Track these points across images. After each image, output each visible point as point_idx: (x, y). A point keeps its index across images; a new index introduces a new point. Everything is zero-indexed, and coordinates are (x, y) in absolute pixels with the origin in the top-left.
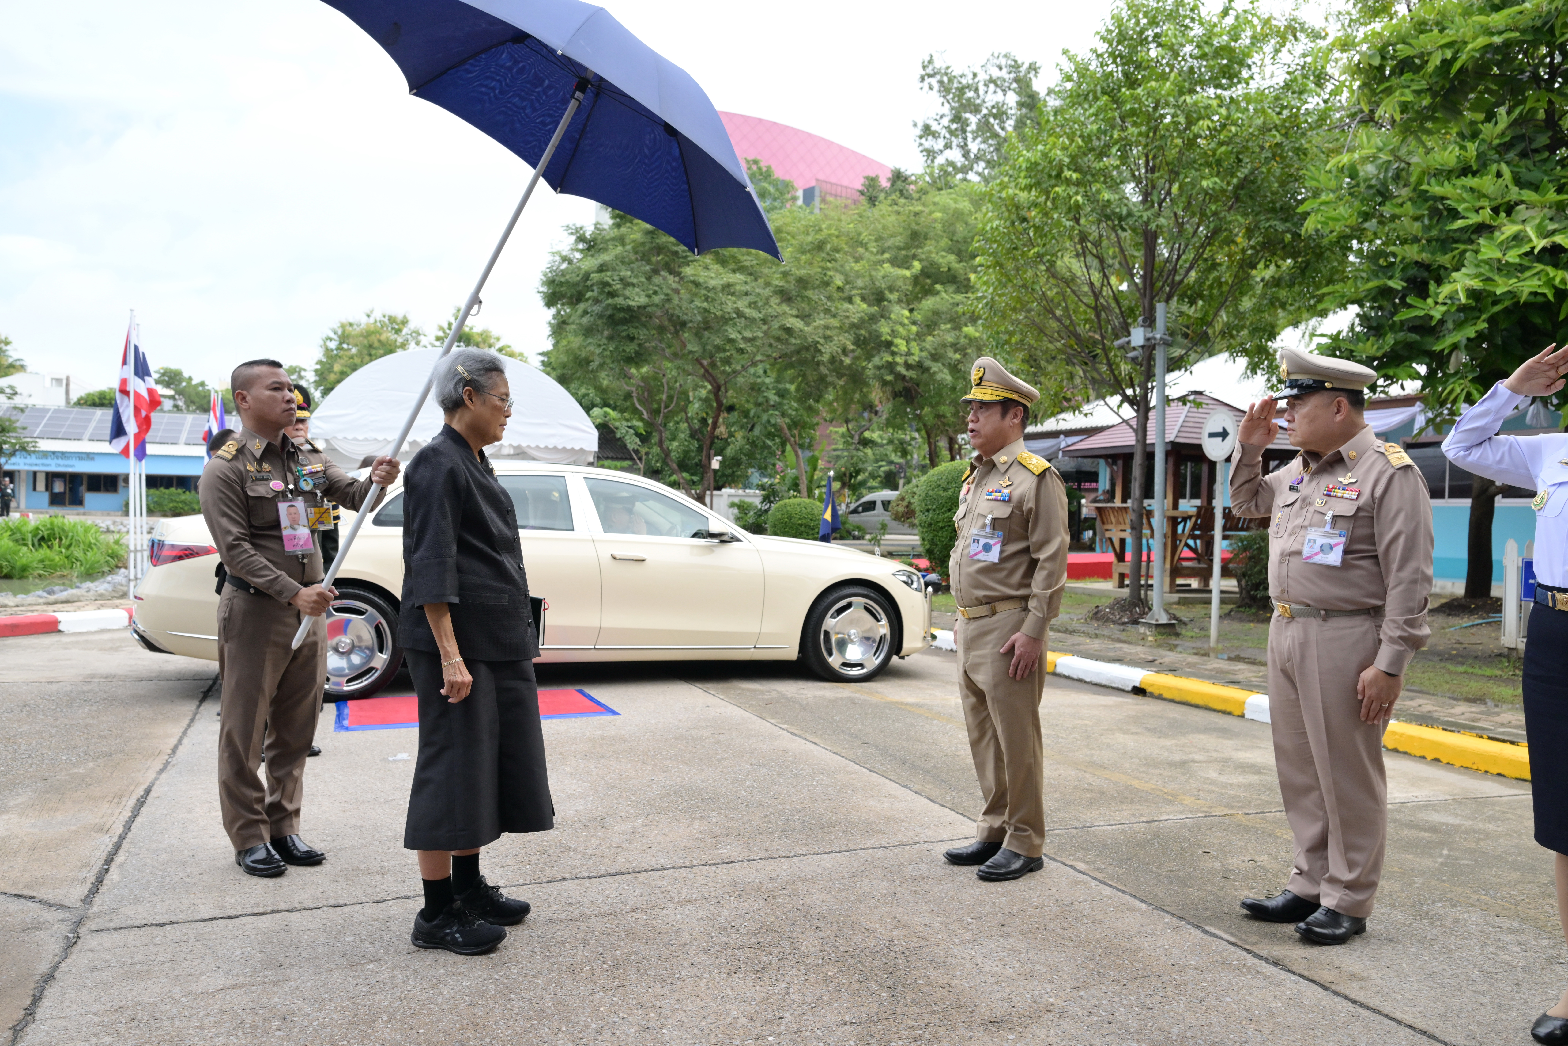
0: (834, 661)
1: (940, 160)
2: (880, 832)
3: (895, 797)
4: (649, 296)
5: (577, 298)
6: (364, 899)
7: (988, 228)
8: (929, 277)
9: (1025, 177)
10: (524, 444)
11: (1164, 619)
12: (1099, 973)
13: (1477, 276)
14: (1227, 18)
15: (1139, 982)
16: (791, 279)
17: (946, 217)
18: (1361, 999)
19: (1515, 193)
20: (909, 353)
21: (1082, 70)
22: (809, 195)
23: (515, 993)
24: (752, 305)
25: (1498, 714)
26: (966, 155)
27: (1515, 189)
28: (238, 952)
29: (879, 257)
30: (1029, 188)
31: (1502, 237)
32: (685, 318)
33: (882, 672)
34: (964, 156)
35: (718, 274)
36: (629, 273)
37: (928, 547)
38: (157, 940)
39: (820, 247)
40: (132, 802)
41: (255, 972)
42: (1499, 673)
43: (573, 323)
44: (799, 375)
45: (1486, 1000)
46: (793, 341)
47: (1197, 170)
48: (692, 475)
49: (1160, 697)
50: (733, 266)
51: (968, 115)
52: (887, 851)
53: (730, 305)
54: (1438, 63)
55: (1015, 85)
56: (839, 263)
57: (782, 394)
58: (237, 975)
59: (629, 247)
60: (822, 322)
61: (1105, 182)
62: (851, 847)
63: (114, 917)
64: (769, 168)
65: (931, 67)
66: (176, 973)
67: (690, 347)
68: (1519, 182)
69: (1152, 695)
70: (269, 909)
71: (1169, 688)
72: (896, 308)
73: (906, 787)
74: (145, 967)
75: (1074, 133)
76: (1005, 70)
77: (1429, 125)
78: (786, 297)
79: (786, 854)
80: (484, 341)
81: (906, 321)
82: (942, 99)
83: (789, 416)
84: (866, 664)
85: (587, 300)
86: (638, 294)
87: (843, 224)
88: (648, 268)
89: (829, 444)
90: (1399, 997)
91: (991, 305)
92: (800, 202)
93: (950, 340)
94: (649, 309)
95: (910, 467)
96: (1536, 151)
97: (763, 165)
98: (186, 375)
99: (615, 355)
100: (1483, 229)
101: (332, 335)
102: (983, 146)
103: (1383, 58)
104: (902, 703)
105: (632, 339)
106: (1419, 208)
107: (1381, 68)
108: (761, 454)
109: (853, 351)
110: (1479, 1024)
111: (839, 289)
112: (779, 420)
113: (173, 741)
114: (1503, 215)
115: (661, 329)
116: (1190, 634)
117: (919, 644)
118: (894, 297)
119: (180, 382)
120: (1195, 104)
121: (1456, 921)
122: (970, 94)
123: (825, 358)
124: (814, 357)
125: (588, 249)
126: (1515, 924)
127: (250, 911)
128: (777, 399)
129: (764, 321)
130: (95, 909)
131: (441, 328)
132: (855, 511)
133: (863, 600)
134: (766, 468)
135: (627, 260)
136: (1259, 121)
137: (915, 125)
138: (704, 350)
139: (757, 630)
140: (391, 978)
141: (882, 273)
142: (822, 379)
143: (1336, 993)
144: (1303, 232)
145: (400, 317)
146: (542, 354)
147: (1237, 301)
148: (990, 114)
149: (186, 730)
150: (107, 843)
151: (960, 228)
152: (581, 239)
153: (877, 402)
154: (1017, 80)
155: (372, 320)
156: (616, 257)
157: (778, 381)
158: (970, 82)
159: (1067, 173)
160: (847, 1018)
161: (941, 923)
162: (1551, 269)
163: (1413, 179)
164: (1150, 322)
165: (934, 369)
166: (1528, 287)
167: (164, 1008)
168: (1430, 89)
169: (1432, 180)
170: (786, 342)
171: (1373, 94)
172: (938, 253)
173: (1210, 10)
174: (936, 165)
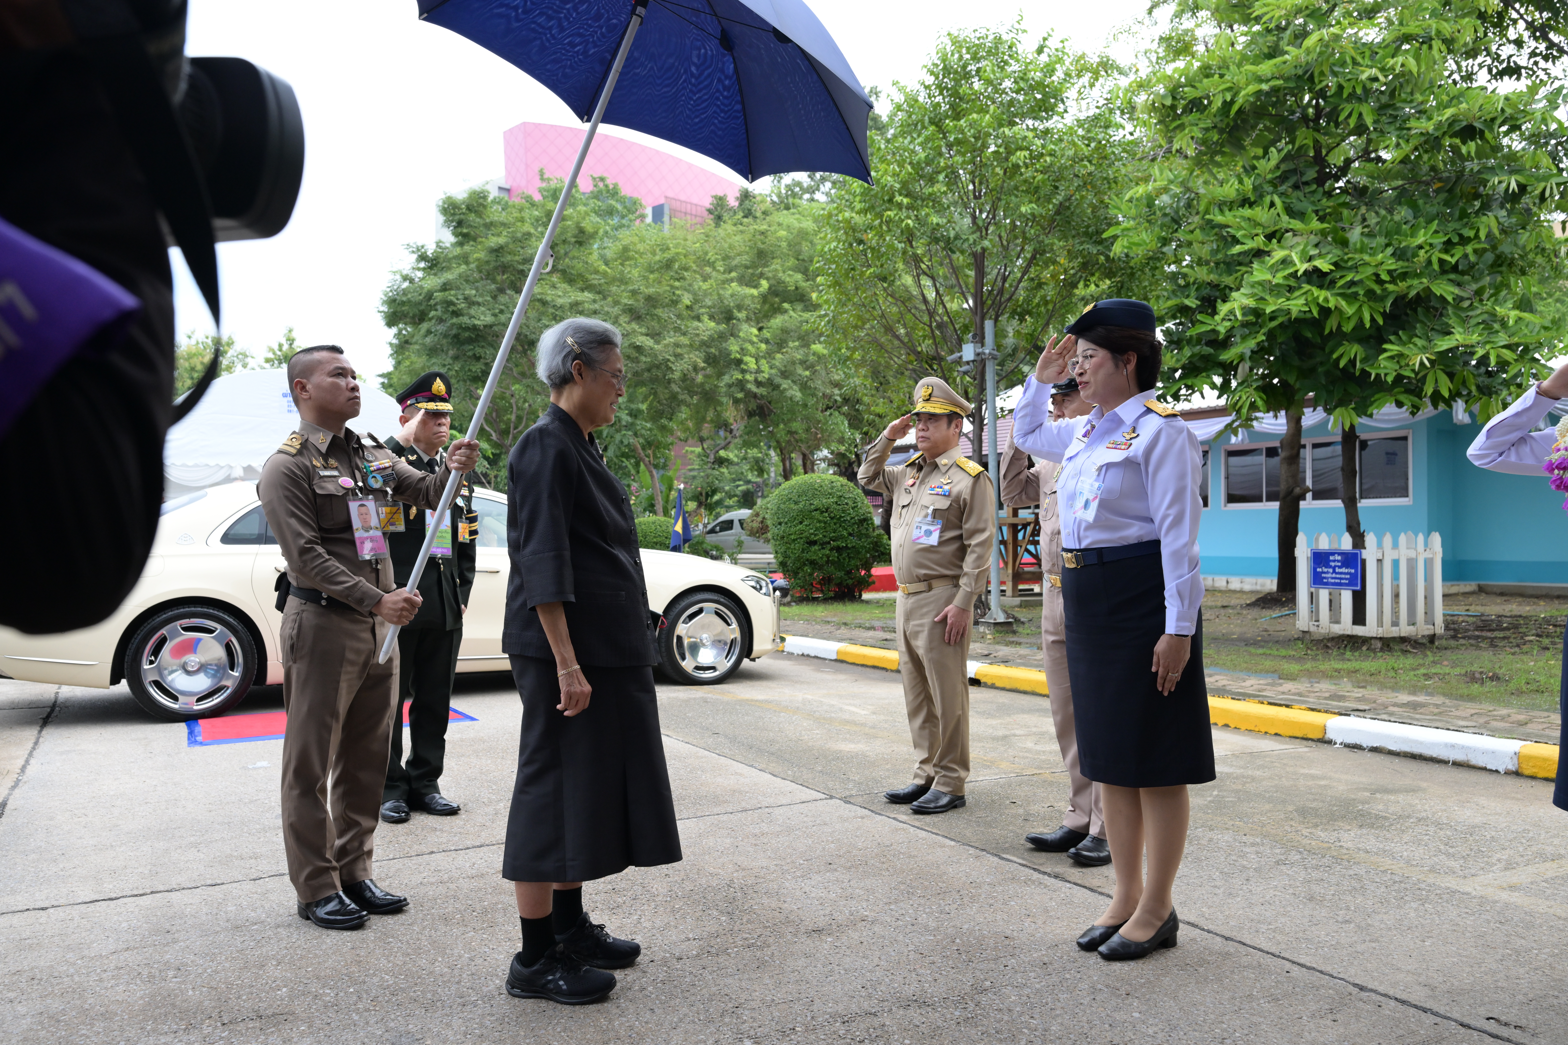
0: (688, 665)
2: (726, 802)
3: (741, 775)
4: (495, 315)
5: (420, 318)
6: (240, 878)
7: (826, 249)
8: (777, 295)
9: (860, 202)
11: (1001, 618)
12: (908, 893)
13: (1253, 295)
14: (1042, 55)
15: (941, 896)
16: (640, 297)
17: (791, 236)
19: (1286, 221)
20: (759, 371)
21: (912, 100)
22: (658, 212)
23: (393, 937)
25: (1281, 685)
27: (1285, 218)
28: (124, 925)
29: (727, 276)
30: (864, 211)
31: (1272, 261)
33: (733, 675)
35: (565, 293)
36: (474, 292)
37: (781, 559)
38: (42, 920)
39: (668, 265)
41: (144, 938)
42: (1293, 653)
43: (416, 343)
44: (650, 394)
46: (643, 359)
47: (1017, 196)
49: (993, 687)
52: (731, 816)
54: (1219, 104)
56: (688, 282)
57: (635, 414)
58: (127, 941)
59: (473, 266)
60: (672, 340)
61: (933, 207)
62: (699, 814)
64: (615, 186)
66: (67, 943)
68: (1290, 212)
69: (986, 686)
70: (149, 891)
71: (1001, 677)
72: (745, 327)
73: (752, 766)
74: (35, 941)
75: (904, 161)
77: (1218, 158)
78: (635, 315)
81: (755, 339)
83: (642, 436)
84: (718, 666)
85: (430, 319)
86: (483, 313)
87: (689, 243)
88: (493, 286)
89: (684, 465)
91: (833, 323)
92: (649, 219)
93: (799, 357)
94: (496, 328)
95: (767, 485)
96: (1307, 183)
97: (610, 182)
99: (461, 374)
100: (1259, 254)
103: (1174, 98)
104: (752, 700)
105: (478, 358)
106: (1208, 235)
107: (1173, 107)
109: (703, 369)
111: (688, 307)
112: (633, 440)
113: (21, 762)
114: (1274, 241)
116: (1025, 632)
117: (769, 646)
118: (742, 315)
120: (1015, 135)
123: (677, 375)
124: (665, 376)
125: (430, 268)
126: (1258, 840)
127: (130, 893)
128: (629, 419)
131: (271, 350)
132: (712, 531)
133: (714, 606)
135: (471, 279)
136: (1071, 153)
141: (730, 292)
142: (674, 397)
144: (1112, 255)
145: (224, 338)
146: (382, 375)
149: (32, 751)
151: (805, 247)
152: (423, 257)
153: (731, 421)
155: (193, 341)
156: (460, 276)
157: (631, 400)
159: (898, 198)
160: (691, 936)
161: (776, 865)
162: (1314, 289)
163: (1202, 208)
164: (980, 338)
165: (784, 386)
166: (1296, 305)
167: (61, 969)
168: (1215, 127)
169: (1217, 210)
170: (636, 361)
171: (1168, 131)
172: (784, 272)
173: (1026, 48)
174: (783, 186)
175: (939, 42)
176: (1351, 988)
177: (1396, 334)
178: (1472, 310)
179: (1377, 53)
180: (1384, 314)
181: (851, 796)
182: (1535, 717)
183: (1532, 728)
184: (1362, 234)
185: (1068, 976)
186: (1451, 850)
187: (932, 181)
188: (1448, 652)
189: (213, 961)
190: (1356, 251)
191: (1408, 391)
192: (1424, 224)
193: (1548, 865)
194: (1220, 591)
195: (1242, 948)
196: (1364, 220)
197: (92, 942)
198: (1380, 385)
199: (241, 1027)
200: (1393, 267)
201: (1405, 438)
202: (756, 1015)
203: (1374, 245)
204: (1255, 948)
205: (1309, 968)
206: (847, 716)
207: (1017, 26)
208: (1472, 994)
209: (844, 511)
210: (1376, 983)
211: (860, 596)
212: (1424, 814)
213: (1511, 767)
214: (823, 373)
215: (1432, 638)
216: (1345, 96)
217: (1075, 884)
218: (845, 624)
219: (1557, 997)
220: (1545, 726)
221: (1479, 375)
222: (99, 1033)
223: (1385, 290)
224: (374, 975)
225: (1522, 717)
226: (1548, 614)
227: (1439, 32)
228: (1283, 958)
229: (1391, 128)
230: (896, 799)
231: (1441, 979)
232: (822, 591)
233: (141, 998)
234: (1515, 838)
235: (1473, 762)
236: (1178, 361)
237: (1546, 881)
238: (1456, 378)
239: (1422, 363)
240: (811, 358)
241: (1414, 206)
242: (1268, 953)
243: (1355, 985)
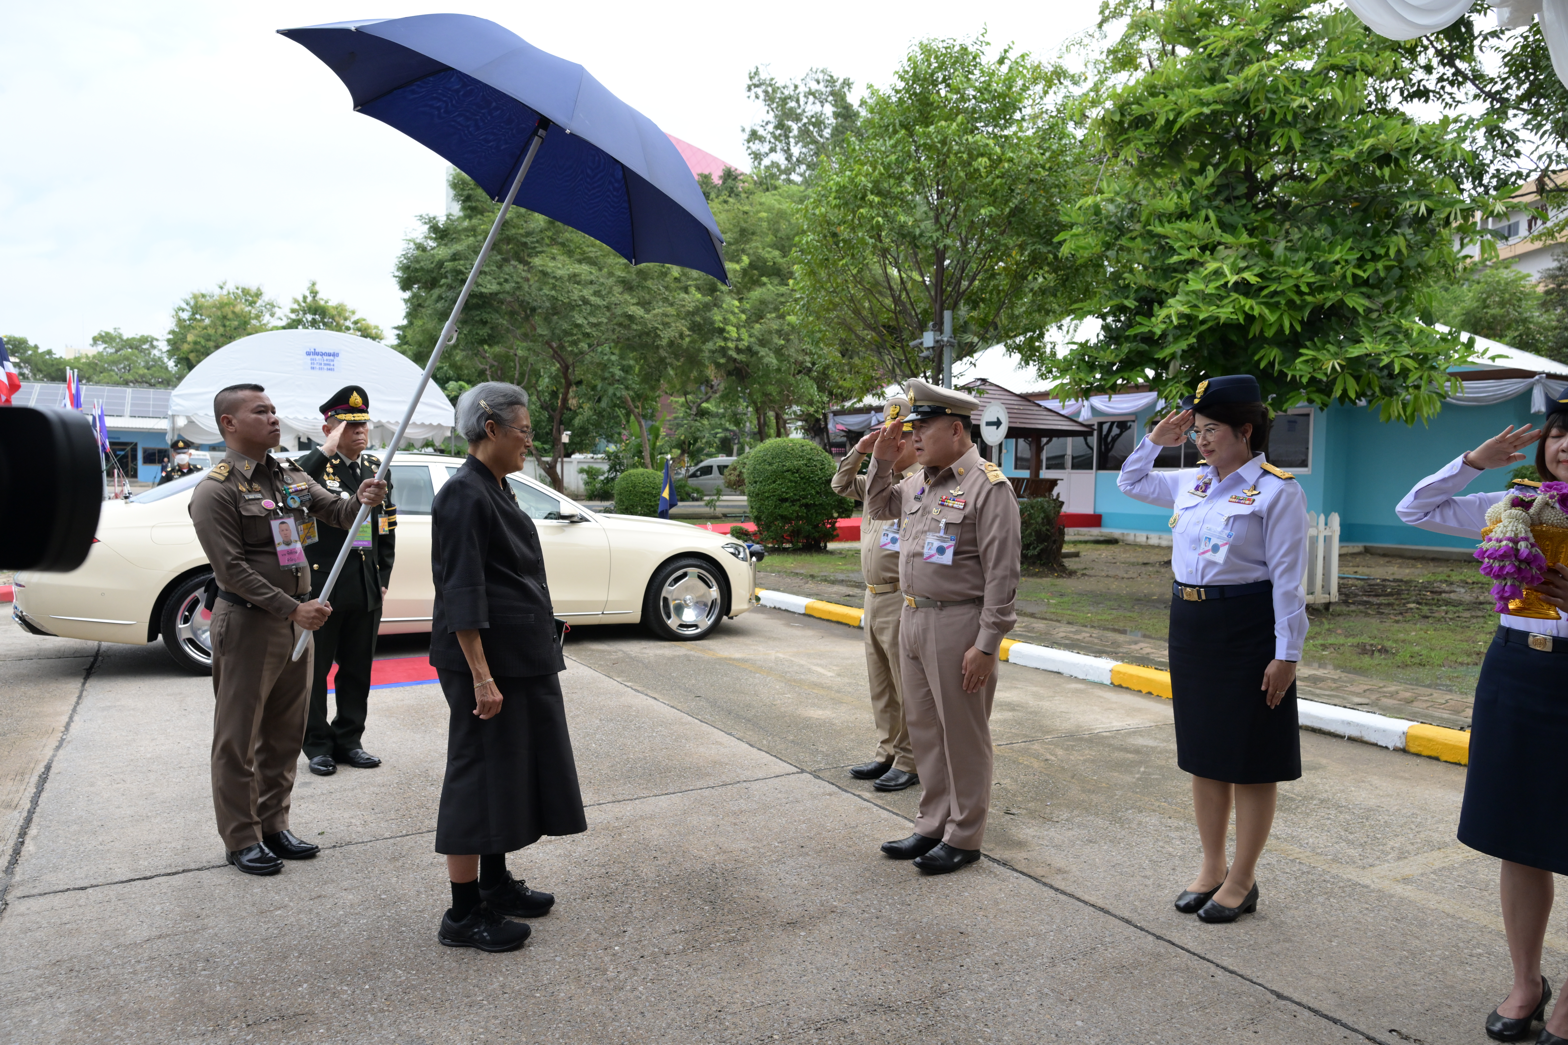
0: (672, 623)
1: (766, 162)
2: (708, 774)
3: (721, 744)
4: (500, 284)
5: (431, 284)
8: (756, 270)
9: (835, 198)
10: (384, 421)
13: (1187, 302)
14: (1003, 67)
15: (902, 885)
16: (632, 270)
17: (771, 216)
18: (1062, 887)
19: (1219, 235)
20: (739, 339)
21: (884, 103)
23: (405, 926)
24: (597, 293)
26: (789, 158)
27: (1218, 231)
28: (158, 908)
30: (838, 207)
31: (1206, 272)
32: (535, 304)
33: (715, 631)
34: (787, 159)
35: (565, 265)
37: (756, 513)
38: (82, 902)
40: (35, 779)
41: (175, 923)
43: (427, 307)
44: (641, 356)
45: (1150, 882)
46: (634, 327)
47: (976, 198)
48: (543, 443)
50: (578, 257)
51: (790, 123)
52: (713, 791)
53: (576, 293)
54: (1163, 122)
55: (830, 98)
57: (626, 370)
58: (160, 927)
59: (480, 238)
60: (661, 311)
61: (901, 206)
62: (684, 788)
63: (37, 883)
65: (757, 78)
66: (104, 929)
67: (539, 331)
68: (1224, 226)
70: (181, 869)
72: (727, 299)
73: (730, 734)
74: (75, 926)
75: (876, 161)
76: (822, 84)
77: (1158, 170)
78: (627, 286)
79: (630, 797)
80: (340, 315)
81: (736, 310)
82: (767, 108)
83: (633, 389)
84: (700, 624)
85: (441, 286)
86: (490, 282)
88: (499, 257)
89: (670, 414)
90: (1089, 884)
93: (775, 327)
94: (501, 296)
95: (743, 436)
96: (1238, 198)
98: (31, 343)
99: (469, 337)
100: (1192, 263)
101: (184, 306)
102: (804, 150)
103: (1122, 115)
104: (730, 659)
105: (484, 323)
106: (1148, 243)
107: (1121, 123)
108: (608, 424)
109: (689, 336)
110: (1142, 900)
111: (676, 279)
112: (624, 393)
113: (65, 719)
114: (1208, 253)
115: (512, 314)
117: (745, 606)
119: (26, 350)
120: (975, 142)
121: (1140, 824)
122: (793, 104)
123: (664, 342)
124: (654, 342)
125: (441, 238)
126: (1181, 824)
127: (163, 871)
128: (621, 374)
129: (608, 308)
130: (17, 878)
131: (296, 301)
132: (694, 475)
133: (696, 570)
134: (612, 436)
136: (1027, 160)
137: (743, 130)
138: (553, 334)
139: (604, 598)
140: (297, 921)
142: (662, 360)
143: (1045, 884)
144: (1060, 255)
145: (253, 289)
146: (397, 328)
147: (1012, 306)
148: (810, 122)
149: (75, 707)
150: (17, 818)
151: (783, 225)
152: (434, 228)
153: (712, 378)
154: (832, 93)
155: (225, 292)
156: (469, 246)
157: (623, 359)
158: (792, 93)
159: (871, 197)
160: (677, 928)
161: (754, 848)
162: (1241, 298)
163: (1143, 219)
164: (939, 327)
165: (762, 353)
166: (1225, 312)
167: (98, 959)
168: (1158, 143)
169: (1157, 222)
170: (628, 327)
171: (1115, 144)
172: (764, 249)
173: (989, 58)
174: (762, 167)
175: (910, 50)
176: (1269, 994)
177: (1312, 340)
178: (1380, 321)
179: (1306, 82)
180: (1302, 322)
181: (820, 770)
182: (1420, 695)
183: (1418, 706)
184: (1286, 248)
185: (1017, 978)
186: (1351, 837)
187: (900, 179)
188: (1341, 619)
189: (239, 951)
190: (1280, 264)
191: (1320, 391)
192: (1340, 241)
193: (1435, 853)
194: (1141, 546)
195: (1171, 948)
196: (1287, 232)
197: (127, 928)
198: (1295, 384)
199: (264, 1029)
200: (1312, 280)
201: (1308, 415)
202: (737, 1020)
203: (1296, 259)
204: (1183, 948)
205: (1231, 972)
206: (814, 679)
207: (981, 38)
208: (1375, 1002)
209: (812, 472)
210: (1291, 990)
211: (826, 546)
212: (1325, 795)
213: (1399, 745)
214: (796, 341)
215: (1327, 606)
216: (1277, 121)
217: (1021, 872)
218: (812, 576)
219: (1450, 1006)
220: (1429, 704)
221: (1382, 377)
222: (132, 1035)
223: (1303, 301)
224: (388, 969)
225: (1408, 695)
226: (1426, 579)
227: (1362, 63)
228: (1208, 960)
229: (1315, 151)
230: (859, 775)
231: (1347, 985)
232: (791, 542)
233: (172, 994)
234: (1405, 823)
235: (1367, 738)
236: (1117, 356)
237: (1434, 873)
238: (1362, 380)
239: (1333, 368)
240: (786, 327)
241: (1332, 224)
242: (1194, 954)
243: (1273, 992)
